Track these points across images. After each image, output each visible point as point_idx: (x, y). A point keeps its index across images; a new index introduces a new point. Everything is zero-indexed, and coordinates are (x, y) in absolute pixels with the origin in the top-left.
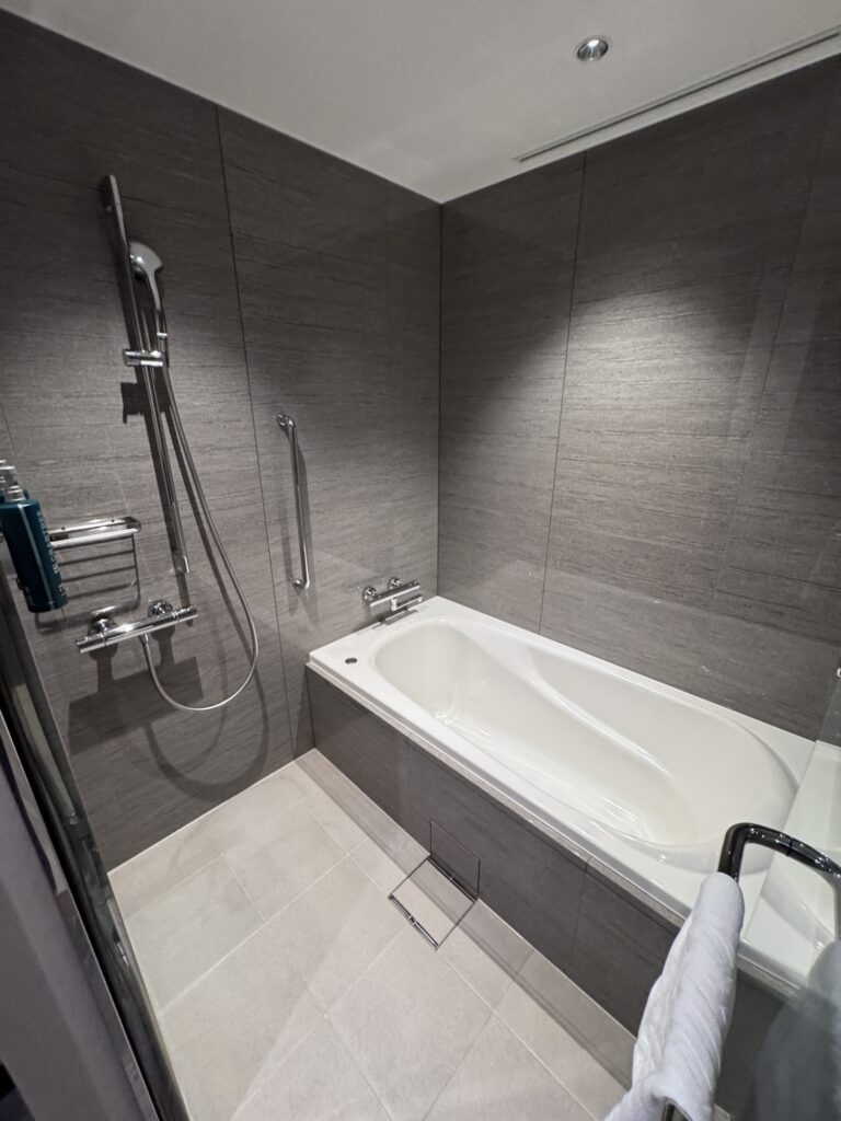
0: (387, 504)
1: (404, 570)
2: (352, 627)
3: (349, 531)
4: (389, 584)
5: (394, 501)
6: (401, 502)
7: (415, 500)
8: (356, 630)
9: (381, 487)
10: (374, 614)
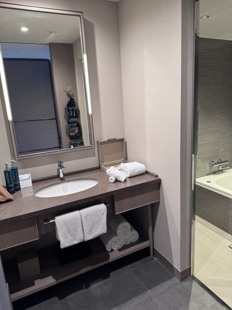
0: (219, 134)
1: (222, 157)
2: (206, 174)
3: (207, 142)
4: (218, 161)
5: (221, 133)
6: (223, 134)
7: (227, 133)
8: (207, 175)
9: (217, 128)
10: (213, 171)
